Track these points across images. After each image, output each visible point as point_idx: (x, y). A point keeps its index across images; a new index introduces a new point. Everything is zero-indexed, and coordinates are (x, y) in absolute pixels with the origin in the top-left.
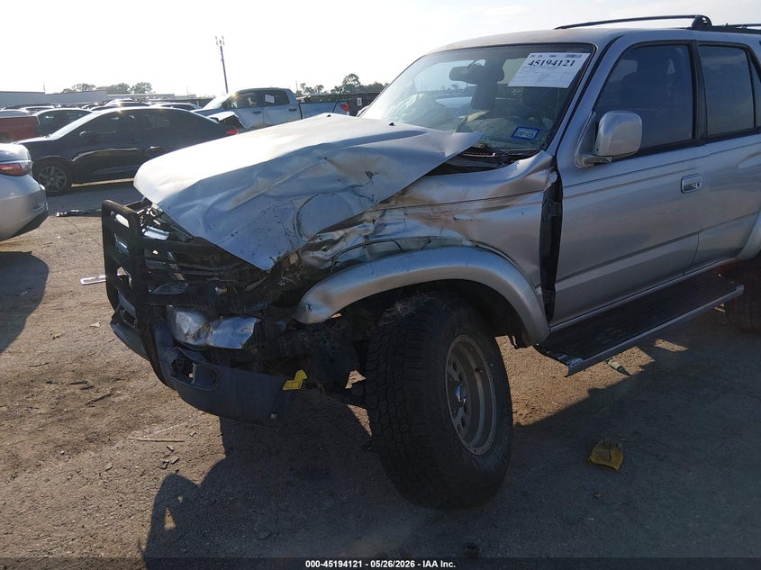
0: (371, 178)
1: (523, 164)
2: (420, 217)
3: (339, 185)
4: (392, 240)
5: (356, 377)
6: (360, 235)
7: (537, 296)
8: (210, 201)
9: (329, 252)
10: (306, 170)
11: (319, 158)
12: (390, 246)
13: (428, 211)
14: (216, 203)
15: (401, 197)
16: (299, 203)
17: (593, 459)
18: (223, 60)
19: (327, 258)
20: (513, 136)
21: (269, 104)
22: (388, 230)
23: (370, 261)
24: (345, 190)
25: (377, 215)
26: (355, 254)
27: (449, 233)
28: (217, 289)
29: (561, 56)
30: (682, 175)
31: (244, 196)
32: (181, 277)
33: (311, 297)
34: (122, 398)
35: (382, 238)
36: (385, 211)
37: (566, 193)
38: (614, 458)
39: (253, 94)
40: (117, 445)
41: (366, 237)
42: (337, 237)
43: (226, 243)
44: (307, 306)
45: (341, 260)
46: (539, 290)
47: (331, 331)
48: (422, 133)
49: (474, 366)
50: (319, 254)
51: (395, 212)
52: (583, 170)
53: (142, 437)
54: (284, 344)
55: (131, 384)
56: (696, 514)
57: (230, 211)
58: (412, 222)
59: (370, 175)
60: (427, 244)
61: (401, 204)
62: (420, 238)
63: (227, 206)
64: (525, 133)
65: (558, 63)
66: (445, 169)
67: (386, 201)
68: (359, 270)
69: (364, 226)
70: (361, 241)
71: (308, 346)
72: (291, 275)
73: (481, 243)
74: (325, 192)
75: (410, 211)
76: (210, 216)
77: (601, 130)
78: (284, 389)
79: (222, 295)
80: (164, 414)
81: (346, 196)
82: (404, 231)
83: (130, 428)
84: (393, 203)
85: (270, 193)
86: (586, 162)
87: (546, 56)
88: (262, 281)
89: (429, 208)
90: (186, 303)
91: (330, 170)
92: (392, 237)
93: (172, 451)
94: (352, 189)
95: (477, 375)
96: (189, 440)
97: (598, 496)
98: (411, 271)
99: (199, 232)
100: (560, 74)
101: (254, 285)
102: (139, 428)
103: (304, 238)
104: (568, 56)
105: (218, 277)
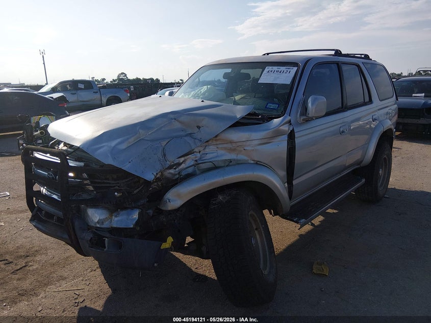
0: (199, 129)
1: (277, 121)
2: (225, 149)
3: (182, 133)
4: (210, 162)
5: (189, 239)
6: (193, 160)
7: (285, 188)
8: (113, 143)
9: (177, 169)
10: (166, 125)
11: (172, 119)
12: (209, 165)
13: (229, 146)
14: (117, 144)
15: (215, 139)
16: (164, 143)
17: (314, 271)
18: (44, 63)
19: (176, 173)
20: (266, 107)
21: (81, 89)
22: (208, 156)
23: (199, 174)
24: (186, 136)
25: (201, 149)
26: (190, 170)
27: (241, 157)
28: (116, 194)
29: (283, 68)
30: (340, 126)
31: (132, 140)
32: (91, 188)
33: (170, 195)
34: (34, 267)
35: (204, 161)
36: (206, 146)
37: (296, 135)
38: (325, 270)
39: (70, 83)
40: (41, 296)
41: (196, 161)
42: (181, 161)
43: (126, 167)
44: (168, 200)
45: (184, 173)
46: (286, 185)
47: (178, 214)
48: (220, 106)
49: (255, 227)
50: (172, 171)
51: (211, 147)
52: (301, 124)
53: (56, 289)
54: (152, 224)
55: (38, 258)
56: (370, 293)
57: (125, 149)
58: (221, 152)
59: (199, 127)
60: (230, 163)
61: (215, 142)
62: (226, 160)
63: (123, 146)
64: (272, 106)
65: (282, 72)
66: (238, 124)
67: (207, 142)
68: (195, 179)
69: (195, 155)
70: (193, 163)
71: (165, 224)
72: (156, 184)
73: (259, 162)
74: (176, 137)
75: (220, 146)
76: (114, 152)
77: (310, 105)
78: (162, 248)
79: (120, 197)
80: (66, 275)
81: (188, 139)
82: (217, 157)
83: (46, 285)
84: (210, 142)
85: (146, 138)
86: (303, 120)
87: (275, 68)
88: (141, 188)
89: (230, 144)
90: (95, 203)
91: (177, 125)
92: (210, 160)
93: (79, 295)
94: (190, 135)
95: (256, 232)
96: (87, 288)
97: (323, 290)
98: (225, 178)
99: (109, 161)
100: (285, 77)
101: (138, 190)
102: (52, 284)
103: (168, 162)
104: (286, 68)
105: (119, 186)
